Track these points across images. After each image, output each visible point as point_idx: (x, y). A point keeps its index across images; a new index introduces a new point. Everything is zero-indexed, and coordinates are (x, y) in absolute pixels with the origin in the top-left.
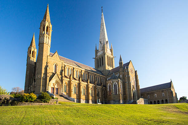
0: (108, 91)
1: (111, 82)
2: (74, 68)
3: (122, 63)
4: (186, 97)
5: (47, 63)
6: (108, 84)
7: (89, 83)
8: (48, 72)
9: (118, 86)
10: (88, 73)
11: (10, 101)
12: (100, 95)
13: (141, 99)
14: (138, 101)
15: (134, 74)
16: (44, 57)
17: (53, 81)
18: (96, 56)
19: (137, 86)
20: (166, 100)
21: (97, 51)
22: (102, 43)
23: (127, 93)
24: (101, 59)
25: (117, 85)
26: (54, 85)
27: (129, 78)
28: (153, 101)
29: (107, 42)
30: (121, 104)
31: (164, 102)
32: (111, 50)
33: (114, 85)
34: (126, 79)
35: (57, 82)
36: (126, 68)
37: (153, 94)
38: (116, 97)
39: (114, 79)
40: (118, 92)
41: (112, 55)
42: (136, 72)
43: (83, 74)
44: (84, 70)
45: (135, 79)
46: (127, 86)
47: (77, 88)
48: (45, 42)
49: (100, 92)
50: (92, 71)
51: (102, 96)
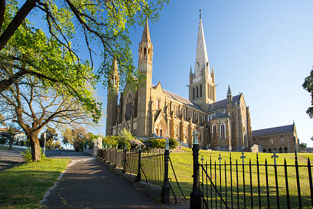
0: (213, 133)
1: (218, 122)
2: (171, 102)
3: (230, 96)
4: (306, 144)
5: (150, 97)
6: (213, 125)
7: (191, 123)
8: (152, 109)
9: (227, 128)
10: (187, 108)
11: (145, 147)
12: (202, 138)
13: (255, 145)
14: (252, 148)
15: (246, 112)
16: (147, 91)
17: (158, 121)
18: (191, 82)
19: (247, 127)
20: (286, 149)
21: (192, 76)
22: (200, 64)
23: (237, 137)
24: (199, 88)
25: (225, 127)
26: (158, 126)
27: (240, 117)
28: (267, 149)
29: (207, 64)
30: (230, 151)
31: (283, 150)
32: (212, 76)
33: (222, 126)
34: (237, 118)
35: (161, 122)
36: (236, 104)
37: (268, 139)
38: (224, 142)
39: (220, 117)
40: (225, 136)
41: (213, 82)
42: (247, 108)
43: (180, 110)
44: (182, 104)
45: (246, 119)
46: (238, 129)
47: (178, 130)
48: (148, 71)
49: (202, 135)
50: (189, 105)
51: (204, 139)
